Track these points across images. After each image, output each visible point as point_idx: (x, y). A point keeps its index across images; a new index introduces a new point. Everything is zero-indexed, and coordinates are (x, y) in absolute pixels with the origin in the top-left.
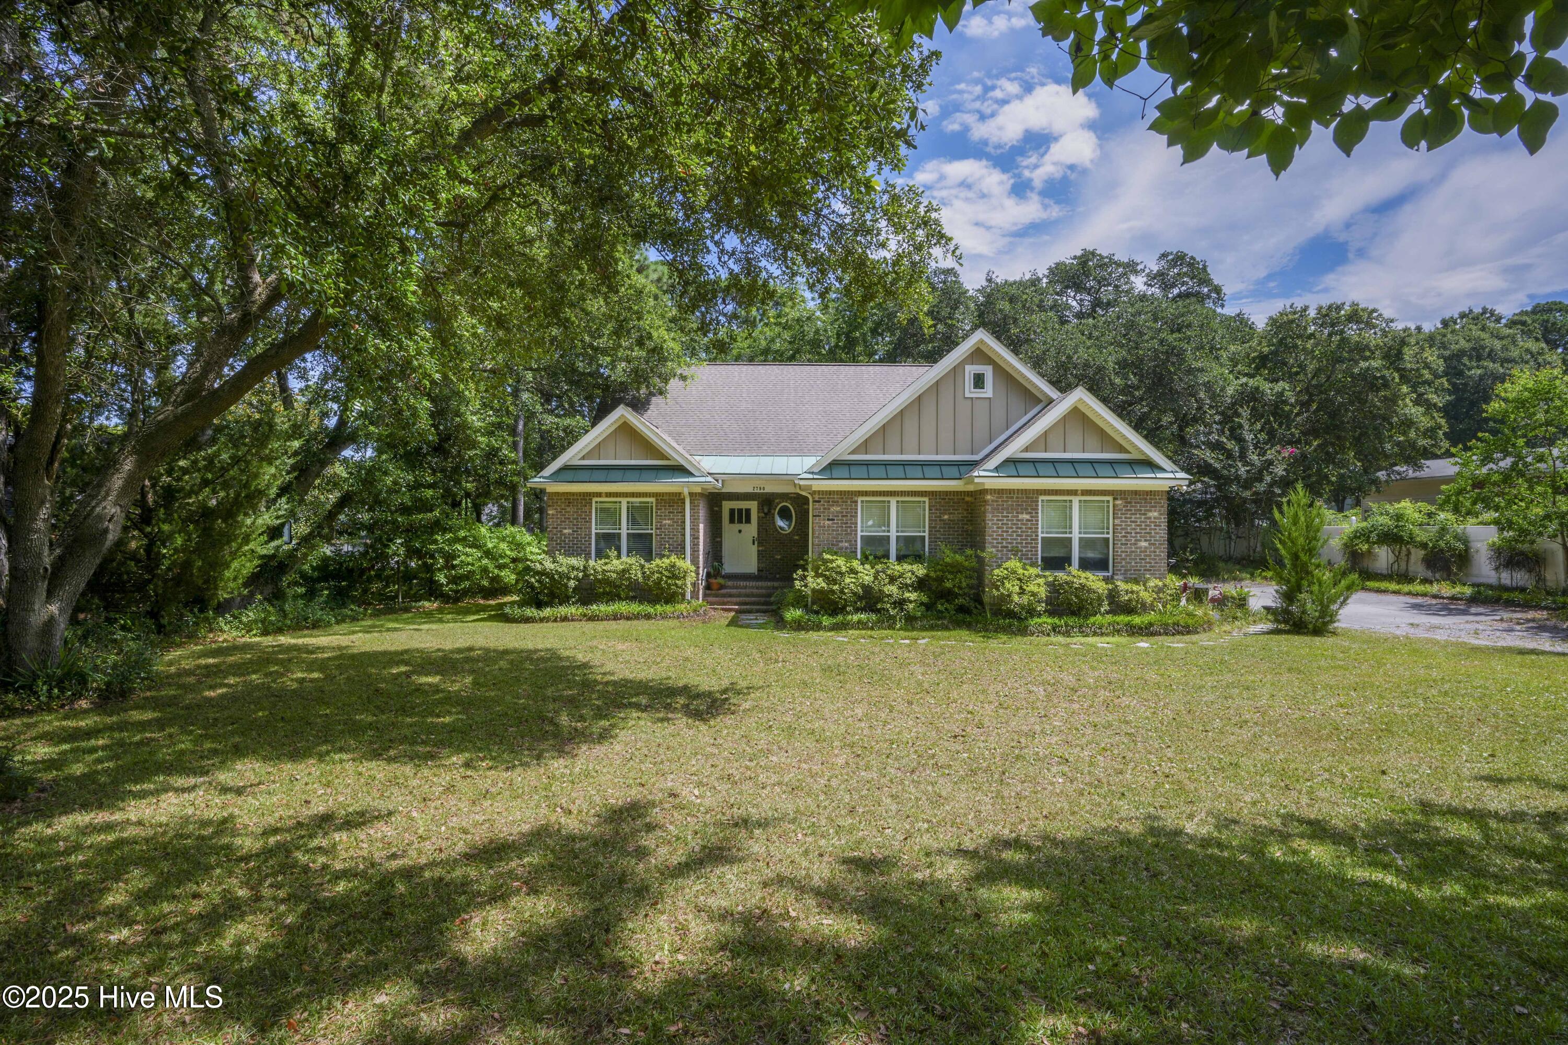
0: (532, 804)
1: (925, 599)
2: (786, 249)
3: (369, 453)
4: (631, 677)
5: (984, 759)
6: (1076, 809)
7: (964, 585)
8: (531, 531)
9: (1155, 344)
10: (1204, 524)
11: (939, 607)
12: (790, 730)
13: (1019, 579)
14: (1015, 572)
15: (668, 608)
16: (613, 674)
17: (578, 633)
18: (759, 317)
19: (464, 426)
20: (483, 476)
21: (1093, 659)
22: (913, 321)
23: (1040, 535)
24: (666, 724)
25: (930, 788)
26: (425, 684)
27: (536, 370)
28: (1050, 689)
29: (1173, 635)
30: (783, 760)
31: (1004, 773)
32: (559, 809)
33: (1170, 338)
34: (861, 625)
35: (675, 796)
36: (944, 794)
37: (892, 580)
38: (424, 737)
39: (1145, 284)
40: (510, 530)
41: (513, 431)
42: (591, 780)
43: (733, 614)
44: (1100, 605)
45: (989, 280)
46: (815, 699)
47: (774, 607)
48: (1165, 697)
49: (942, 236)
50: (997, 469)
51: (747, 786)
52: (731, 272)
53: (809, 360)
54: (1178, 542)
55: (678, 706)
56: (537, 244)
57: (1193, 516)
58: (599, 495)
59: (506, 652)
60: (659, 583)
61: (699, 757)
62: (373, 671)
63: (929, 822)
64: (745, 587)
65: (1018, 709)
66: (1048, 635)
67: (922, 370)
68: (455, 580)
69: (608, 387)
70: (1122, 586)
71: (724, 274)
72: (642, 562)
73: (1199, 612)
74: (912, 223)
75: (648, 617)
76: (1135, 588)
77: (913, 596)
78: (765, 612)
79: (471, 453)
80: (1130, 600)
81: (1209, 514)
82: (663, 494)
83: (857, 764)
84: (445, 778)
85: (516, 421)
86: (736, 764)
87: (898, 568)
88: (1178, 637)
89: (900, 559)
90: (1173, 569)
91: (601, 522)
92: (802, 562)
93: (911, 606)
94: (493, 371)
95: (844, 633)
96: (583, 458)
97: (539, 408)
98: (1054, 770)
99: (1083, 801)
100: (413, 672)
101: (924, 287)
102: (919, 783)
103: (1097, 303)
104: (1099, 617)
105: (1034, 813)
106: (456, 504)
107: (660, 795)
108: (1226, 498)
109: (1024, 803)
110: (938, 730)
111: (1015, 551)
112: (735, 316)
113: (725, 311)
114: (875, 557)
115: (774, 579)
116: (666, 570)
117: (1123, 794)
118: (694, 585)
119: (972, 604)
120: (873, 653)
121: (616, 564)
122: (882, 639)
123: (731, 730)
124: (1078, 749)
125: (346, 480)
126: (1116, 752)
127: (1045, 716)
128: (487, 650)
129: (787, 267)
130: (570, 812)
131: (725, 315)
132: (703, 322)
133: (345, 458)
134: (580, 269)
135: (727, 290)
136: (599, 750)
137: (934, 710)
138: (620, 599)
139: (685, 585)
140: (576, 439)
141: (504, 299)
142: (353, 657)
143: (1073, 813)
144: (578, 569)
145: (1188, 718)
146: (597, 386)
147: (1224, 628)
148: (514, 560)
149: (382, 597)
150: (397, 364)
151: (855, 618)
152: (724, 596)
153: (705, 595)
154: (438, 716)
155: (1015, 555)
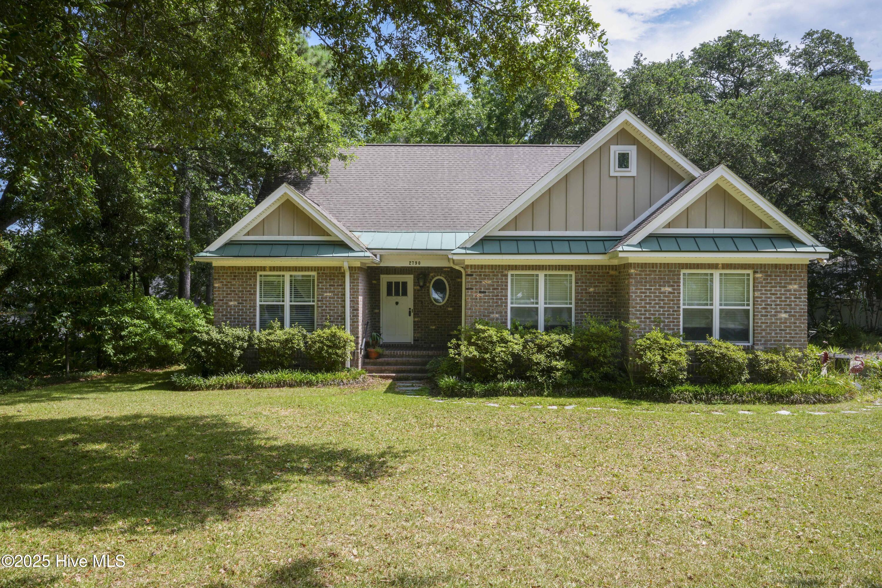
0: (196, 566)
1: (571, 367)
2: (440, 35)
3: (36, 228)
4: (294, 441)
5: (630, 521)
6: (721, 572)
7: (609, 353)
8: (198, 303)
9: (798, 120)
10: (845, 297)
11: (585, 375)
12: (444, 492)
13: (662, 349)
14: (658, 342)
15: (329, 376)
16: (276, 439)
17: (242, 400)
18: (414, 100)
19: (131, 202)
20: (150, 250)
21: (735, 426)
22: (560, 105)
23: (682, 307)
24: (326, 486)
25: (577, 548)
26: (93, 451)
27: (201, 149)
28: (692, 454)
29: (814, 403)
30: (438, 520)
31: (649, 535)
32: (222, 571)
33: (813, 115)
34: (512, 392)
35: (335, 555)
36: (591, 554)
37: (540, 349)
38: (90, 503)
39: (790, 63)
40: (177, 302)
41: (180, 207)
42: (254, 541)
43: (390, 381)
44: (741, 374)
45: (637, 62)
46: (468, 462)
47: (429, 375)
48: (807, 464)
49: (589, 22)
50: (640, 244)
51: (403, 546)
52: (389, 56)
53: (462, 142)
54: (819, 313)
55: (339, 469)
56: (200, 27)
57: (835, 288)
58: (263, 269)
59: (173, 419)
60: (321, 352)
61: (358, 518)
62: (40, 439)
63: (577, 581)
64: (402, 356)
65: (661, 472)
66: (690, 402)
67: (569, 150)
68: (125, 350)
69: (271, 166)
70: (762, 356)
71: (381, 59)
72: (305, 332)
73: (841, 382)
74: (560, 9)
75: (310, 384)
76: (775, 357)
77: (560, 364)
78: (420, 379)
79: (140, 228)
80: (770, 370)
81: (851, 286)
82: (324, 268)
83: (508, 524)
84: (111, 542)
85: (182, 198)
86: (393, 525)
87: (546, 337)
88: (819, 406)
89: (548, 329)
90: (814, 340)
91: (265, 295)
92: (455, 332)
93: (558, 374)
94: (159, 150)
95: (495, 399)
96: (248, 234)
97: (205, 185)
98: (698, 532)
99: (726, 564)
100: (80, 440)
101: (571, 72)
102: (567, 543)
103: (740, 84)
104: (739, 386)
105: (679, 575)
106: (124, 278)
107: (320, 555)
108: (867, 271)
109: (669, 565)
110: (585, 492)
111: (657, 323)
112: (391, 99)
113: (383, 94)
114: (525, 328)
115: (429, 348)
116: (327, 339)
117: (767, 558)
118: (353, 354)
119: (617, 373)
120: (522, 418)
121: (280, 335)
122: (531, 405)
123: (388, 492)
124: (721, 512)
125: (12, 254)
126: (758, 516)
127: (689, 480)
128: (154, 418)
129: (441, 53)
130: (233, 573)
131: (382, 98)
132: (362, 104)
133: (11, 232)
134: (242, 51)
135: (383, 74)
136: (262, 512)
137: (581, 473)
138: (284, 367)
139: (345, 354)
140: (241, 216)
141: (169, 80)
142: (19, 426)
143: (718, 576)
144: (243, 339)
145: (831, 486)
146: (260, 165)
147: (866, 398)
148: (181, 331)
149: (51, 368)
150: (63, 142)
151: (506, 385)
152: (382, 364)
153: (364, 364)
154: (105, 482)
155: (656, 326)
